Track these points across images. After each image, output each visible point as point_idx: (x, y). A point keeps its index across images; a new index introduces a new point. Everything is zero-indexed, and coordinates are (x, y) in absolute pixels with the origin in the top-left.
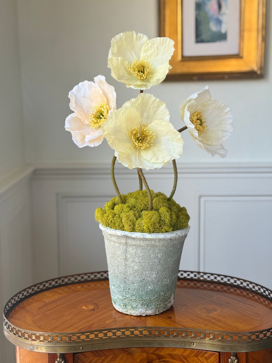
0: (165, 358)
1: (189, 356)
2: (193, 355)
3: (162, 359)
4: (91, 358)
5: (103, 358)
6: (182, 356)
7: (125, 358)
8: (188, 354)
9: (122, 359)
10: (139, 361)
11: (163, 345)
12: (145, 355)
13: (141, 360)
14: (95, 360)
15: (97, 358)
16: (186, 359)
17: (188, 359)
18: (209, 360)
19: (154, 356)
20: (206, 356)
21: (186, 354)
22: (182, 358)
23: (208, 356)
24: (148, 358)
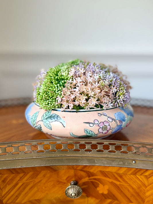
0: (96, 175)
1: (125, 174)
2: (130, 172)
3: (93, 176)
4: (6, 176)
5: (21, 175)
6: (117, 174)
7: (48, 175)
8: (125, 172)
9: (44, 176)
10: (65, 178)
11: (94, 162)
12: (72, 172)
13: (68, 177)
14: (10, 178)
15: (14, 175)
16: (121, 177)
17: (124, 177)
18: (150, 179)
19: (83, 174)
20: (147, 174)
21: (121, 172)
22: (116, 176)
23: (150, 175)
24: (75, 175)
